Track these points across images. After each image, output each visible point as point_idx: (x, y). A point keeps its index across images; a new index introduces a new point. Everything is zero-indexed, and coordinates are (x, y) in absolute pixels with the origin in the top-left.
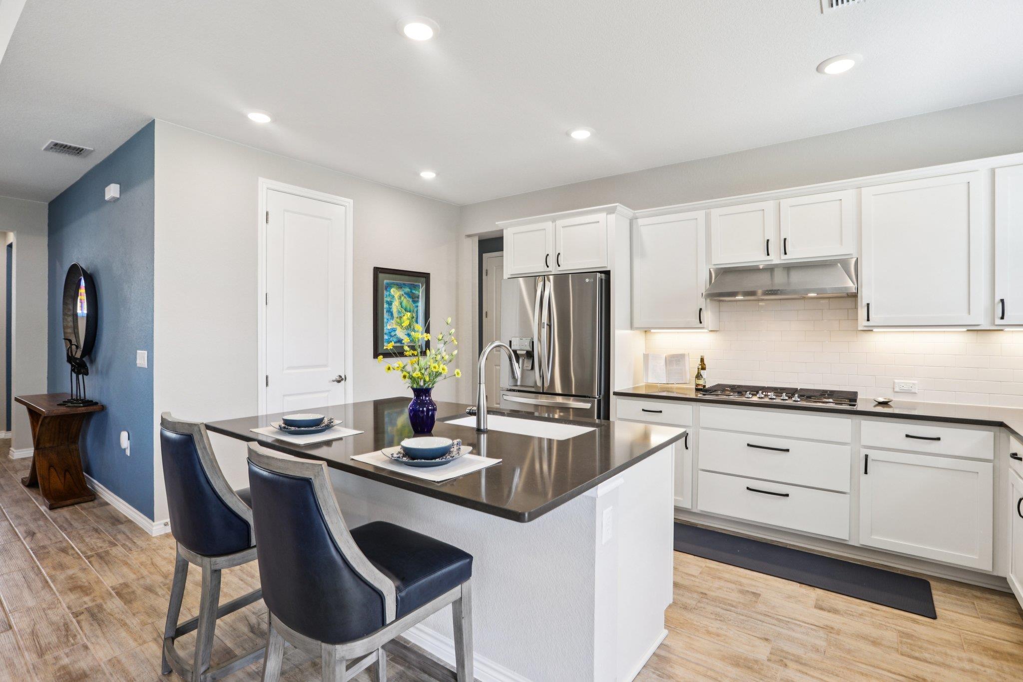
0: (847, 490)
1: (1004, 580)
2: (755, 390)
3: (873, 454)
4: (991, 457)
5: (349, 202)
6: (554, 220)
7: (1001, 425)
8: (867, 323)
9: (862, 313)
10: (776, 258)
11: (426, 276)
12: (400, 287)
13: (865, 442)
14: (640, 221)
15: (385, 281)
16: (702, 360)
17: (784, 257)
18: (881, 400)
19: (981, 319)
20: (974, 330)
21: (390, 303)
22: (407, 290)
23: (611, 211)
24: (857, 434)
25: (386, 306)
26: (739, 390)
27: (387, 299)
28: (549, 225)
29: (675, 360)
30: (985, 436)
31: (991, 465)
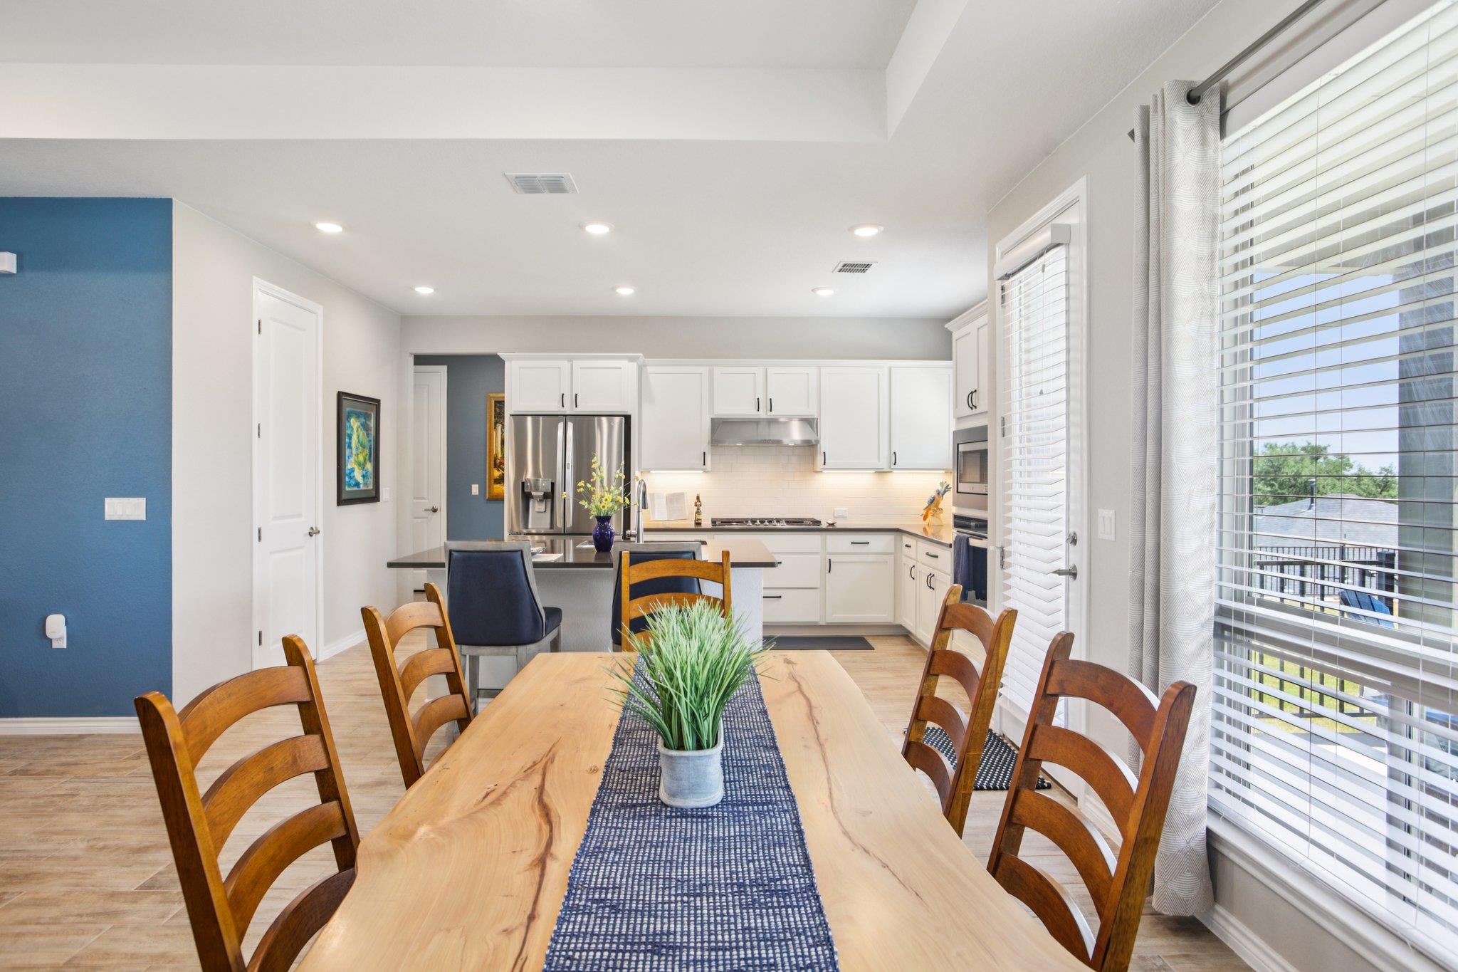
0: (818, 586)
1: (900, 626)
2: (739, 521)
3: (833, 558)
4: (893, 551)
5: (320, 309)
6: (570, 360)
7: (897, 530)
8: (823, 467)
9: (820, 459)
10: (763, 414)
11: (376, 403)
12: (358, 416)
13: (829, 550)
14: (650, 369)
15: (348, 409)
16: (698, 498)
17: (769, 413)
18: (831, 522)
19: (884, 464)
20: (880, 472)
21: (350, 438)
22: (363, 420)
23: (632, 359)
24: (824, 545)
25: (347, 440)
26: (729, 522)
27: (348, 432)
28: (565, 365)
29: (675, 498)
30: (889, 538)
31: (892, 556)
